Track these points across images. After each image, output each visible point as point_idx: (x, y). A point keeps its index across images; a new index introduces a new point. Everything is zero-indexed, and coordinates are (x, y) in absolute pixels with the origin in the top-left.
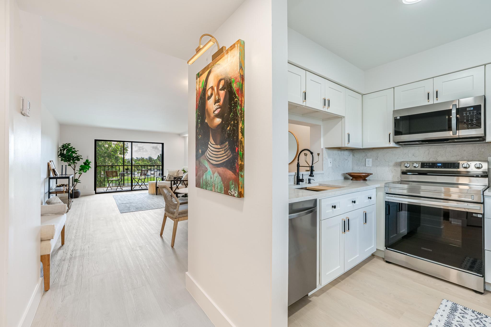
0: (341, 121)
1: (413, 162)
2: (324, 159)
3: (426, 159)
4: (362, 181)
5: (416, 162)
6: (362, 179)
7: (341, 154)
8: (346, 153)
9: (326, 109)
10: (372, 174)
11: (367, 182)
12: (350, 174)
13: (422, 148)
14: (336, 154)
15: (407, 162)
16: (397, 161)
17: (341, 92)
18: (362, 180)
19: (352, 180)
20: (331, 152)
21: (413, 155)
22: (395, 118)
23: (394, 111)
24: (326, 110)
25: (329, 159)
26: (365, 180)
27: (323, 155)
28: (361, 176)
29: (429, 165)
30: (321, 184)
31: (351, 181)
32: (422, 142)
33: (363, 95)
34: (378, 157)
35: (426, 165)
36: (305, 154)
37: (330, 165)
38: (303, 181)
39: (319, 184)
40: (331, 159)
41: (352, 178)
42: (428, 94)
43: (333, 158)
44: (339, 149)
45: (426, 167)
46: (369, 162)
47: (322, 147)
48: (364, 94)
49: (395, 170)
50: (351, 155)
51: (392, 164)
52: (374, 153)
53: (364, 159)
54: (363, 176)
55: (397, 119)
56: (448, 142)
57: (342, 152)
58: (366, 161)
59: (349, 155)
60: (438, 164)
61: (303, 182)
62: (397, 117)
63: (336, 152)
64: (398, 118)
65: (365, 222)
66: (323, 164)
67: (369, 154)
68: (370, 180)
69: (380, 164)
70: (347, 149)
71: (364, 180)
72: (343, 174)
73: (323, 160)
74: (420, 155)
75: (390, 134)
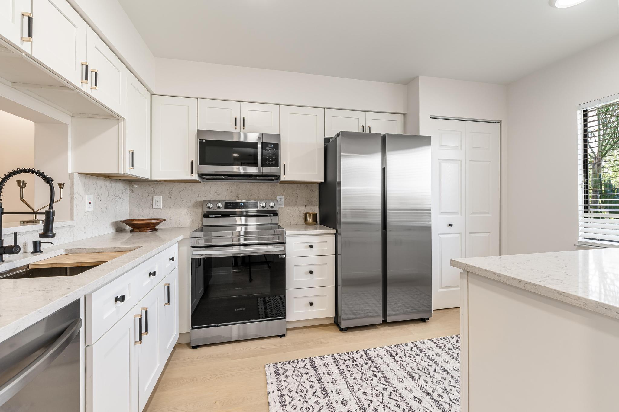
0: (118, 125)
1: (215, 202)
2: (75, 195)
3: (229, 198)
4: (150, 233)
5: (219, 201)
6: (150, 229)
7: (111, 186)
8: (120, 186)
9: (87, 87)
10: (165, 220)
11: (158, 233)
12: (129, 223)
13: (225, 184)
14: (101, 187)
15: (210, 201)
16: (197, 200)
17: (120, 72)
18: (150, 231)
19: (132, 231)
20: (91, 182)
21: (216, 193)
22: (199, 140)
23: (199, 132)
24: (89, 92)
25: (87, 195)
26: (155, 230)
27: (72, 187)
28: (150, 225)
29: (233, 205)
30: (71, 250)
31: (129, 235)
32: (229, 177)
33: (152, 94)
34: (171, 195)
35: (229, 204)
36: (19, 182)
37: (89, 208)
38: (17, 251)
39: (66, 250)
40: (92, 196)
41: (131, 228)
42: (236, 119)
43: (96, 194)
44: (107, 177)
45: (229, 207)
46: (159, 202)
47: (70, 171)
48: (155, 93)
49: (194, 212)
50: (128, 190)
51: (190, 204)
52: (167, 188)
53: (150, 198)
54: (153, 224)
55: (202, 142)
56: (252, 178)
57: (113, 184)
58: (153, 201)
59: (125, 191)
60: (241, 204)
61: (18, 253)
62: (202, 140)
63: (101, 183)
64: (204, 141)
65: (167, 302)
66: (72, 207)
67: (159, 188)
68: (161, 229)
69: (175, 204)
70: (120, 180)
71: (153, 231)
72: (114, 222)
73: (72, 198)
74: (223, 193)
75: (192, 162)
